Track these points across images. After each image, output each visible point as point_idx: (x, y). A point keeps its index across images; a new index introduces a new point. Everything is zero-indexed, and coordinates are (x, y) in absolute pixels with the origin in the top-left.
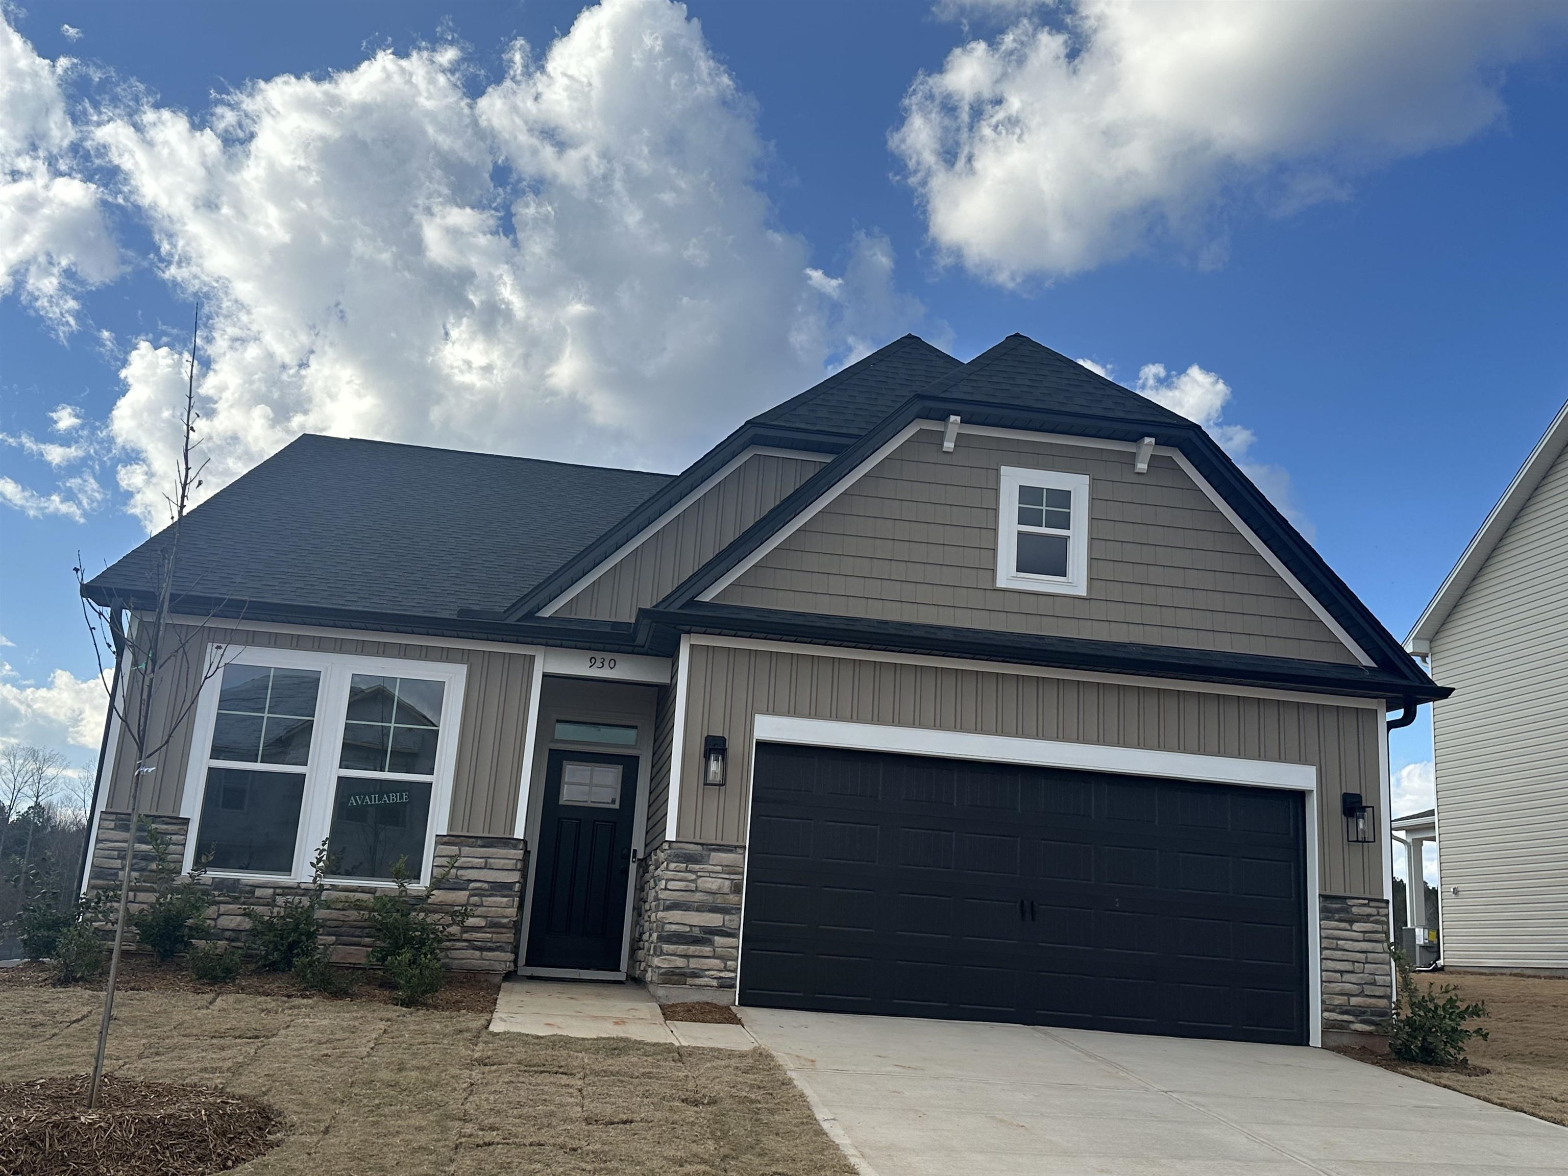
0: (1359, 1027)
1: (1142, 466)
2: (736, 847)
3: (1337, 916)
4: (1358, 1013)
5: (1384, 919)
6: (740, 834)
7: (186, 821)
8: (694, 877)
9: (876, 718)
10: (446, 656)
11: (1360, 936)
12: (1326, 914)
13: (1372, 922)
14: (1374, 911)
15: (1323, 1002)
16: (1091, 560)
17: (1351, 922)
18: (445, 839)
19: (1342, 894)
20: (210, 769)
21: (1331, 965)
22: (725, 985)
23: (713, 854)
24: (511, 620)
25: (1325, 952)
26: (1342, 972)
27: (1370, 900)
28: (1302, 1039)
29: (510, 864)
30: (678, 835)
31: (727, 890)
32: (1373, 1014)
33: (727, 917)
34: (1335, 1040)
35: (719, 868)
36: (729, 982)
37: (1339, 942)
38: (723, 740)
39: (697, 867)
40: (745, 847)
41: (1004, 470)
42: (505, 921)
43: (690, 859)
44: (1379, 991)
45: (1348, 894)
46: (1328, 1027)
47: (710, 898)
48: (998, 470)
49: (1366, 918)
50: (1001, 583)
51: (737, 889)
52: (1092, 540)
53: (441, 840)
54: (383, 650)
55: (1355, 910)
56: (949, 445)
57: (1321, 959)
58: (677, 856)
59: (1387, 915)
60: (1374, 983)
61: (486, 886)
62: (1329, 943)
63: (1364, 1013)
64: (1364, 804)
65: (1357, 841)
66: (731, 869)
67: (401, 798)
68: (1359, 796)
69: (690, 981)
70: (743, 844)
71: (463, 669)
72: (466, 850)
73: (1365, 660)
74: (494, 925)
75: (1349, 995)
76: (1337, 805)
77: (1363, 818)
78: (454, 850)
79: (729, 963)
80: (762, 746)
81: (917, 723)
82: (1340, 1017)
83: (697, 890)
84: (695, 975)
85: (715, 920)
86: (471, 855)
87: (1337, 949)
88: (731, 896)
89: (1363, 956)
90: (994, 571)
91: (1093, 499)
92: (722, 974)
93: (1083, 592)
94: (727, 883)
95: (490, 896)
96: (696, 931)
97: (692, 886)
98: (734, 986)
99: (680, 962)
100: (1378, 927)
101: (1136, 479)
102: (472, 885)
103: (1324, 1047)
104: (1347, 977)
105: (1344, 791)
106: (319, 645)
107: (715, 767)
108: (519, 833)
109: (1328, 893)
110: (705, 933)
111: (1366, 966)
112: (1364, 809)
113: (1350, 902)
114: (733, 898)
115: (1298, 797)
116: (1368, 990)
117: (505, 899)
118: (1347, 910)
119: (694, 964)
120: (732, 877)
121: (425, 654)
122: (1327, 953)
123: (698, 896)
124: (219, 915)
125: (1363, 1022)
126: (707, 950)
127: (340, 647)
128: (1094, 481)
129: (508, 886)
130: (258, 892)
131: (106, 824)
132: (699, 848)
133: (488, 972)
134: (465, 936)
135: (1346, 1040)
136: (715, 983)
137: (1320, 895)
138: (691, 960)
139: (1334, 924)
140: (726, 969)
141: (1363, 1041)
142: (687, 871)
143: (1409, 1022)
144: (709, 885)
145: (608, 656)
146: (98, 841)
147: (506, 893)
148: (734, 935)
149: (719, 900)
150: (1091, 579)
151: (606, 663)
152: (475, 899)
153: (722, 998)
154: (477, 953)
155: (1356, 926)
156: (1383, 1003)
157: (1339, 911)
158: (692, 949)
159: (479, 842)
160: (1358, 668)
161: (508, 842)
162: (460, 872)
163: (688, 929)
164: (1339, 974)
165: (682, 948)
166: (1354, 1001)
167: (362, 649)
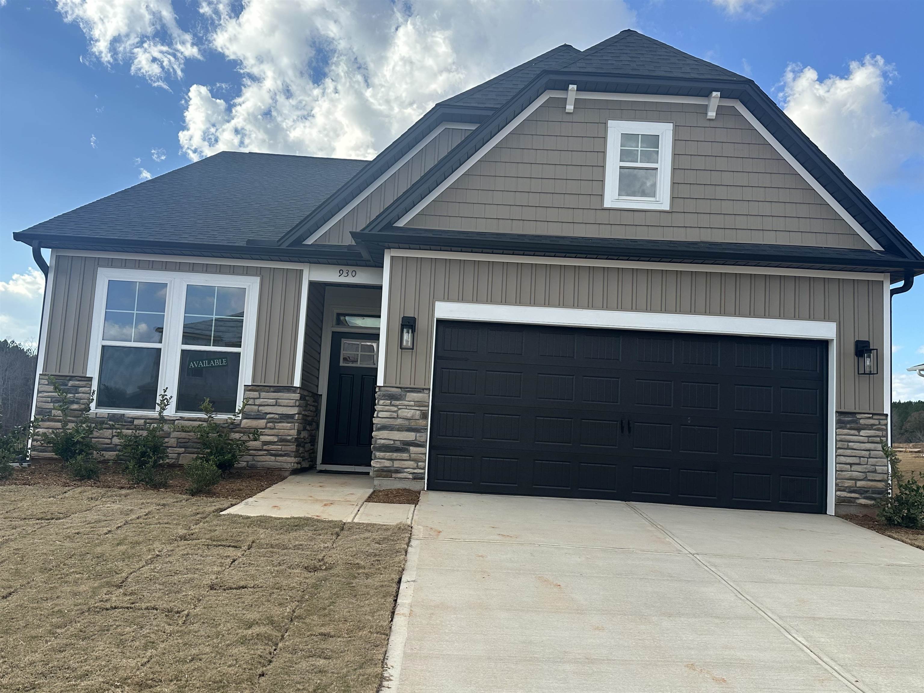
0: (863, 501)
1: (712, 114)
2: (423, 389)
3: (848, 426)
4: (862, 492)
5: (884, 427)
6: (426, 381)
7: (90, 379)
8: (396, 409)
9: (518, 301)
10: (246, 272)
11: (866, 439)
12: (840, 424)
13: (875, 430)
14: (876, 422)
15: (836, 485)
16: (674, 184)
17: (859, 430)
18: (250, 388)
19: (853, 410)
20: (103, 347)
21: (843, 459)
22: (418, 477)
23: (408, 394)
24: (284, 247)
25: (839, 451)
26: (851, 464)
27: (873, 414)
28: (821, 509)
29: (292, 402)
30: (385, 382)
31: (417, 417)
32: (873, 493)
33: (418, 435)
34: (845, 510)
35: (412, 403)
36: (420, 476)
37: (850, 444)
38: (414, 319)
39: (398, 403)
40: (429, 389)
41: (610, 123)
42: (289, 438)
43: (392, 397)
44: (879, 477)
45: (857, 410)
46: (840, 501)
47: (406, 423)
48: (606, 124)
49: (870, 427)
50: (608, 203)
51: (424, 416)
52: (674, 169)
53: (247, 388)
54: (206, 269)
55: (862, 421)
56: (570, 108)
57: (836, 456)
58: (384, 395)
59: (886, 425)
60: (875, 472)
61: (277, 416)
62: (842, 445)
63: (867, 492)
64: (871, 347)
65: (864, 374)
66: (420, 404)
67: (222, 362)
68: (868, 342)
69: (394, 475)
70: (426, 387)
71: (257, 280)
72: (263, 394)
73: (875, 246)
74: (282, 441)
75: (856, 480)
76: (851, 349)
77: (869, 357)
78: (255, 394)
79: (420, 464)
80: (440, 322)
81: (547, 303)
82: (849, 495)
83: (398, 417)
84: (397, 471)
85: (410, 436)
86: (268, 398)
87: (848, 448)
88: (421, 421)
89: (866, 453)
90: (602, 196)
91: (675, 140)
92: (415, 471)
93: (666, 207)
94: (418, 412)
95: (280, 422)
96: (398, 444)
97: (395, 415)
98: (423, 478)
99: (387, 464)
100: (880, 433)
101: (707, 124)
102: (268, 416)
103: (837, 515)
104: (854, 468)
105: (857, 339)
106: (166, 267)
107: (407, 337)
108: (297, 383)
109: (843, 410)
110: (404, 444)
111: (869, 460)
112: (870, 351)
113: (858, 416)
114: (422, 422)
115: (824, 344)
116: (870, 476)
117: (290, 425)
118: (856, 421)
119: (397, 464)
120: (421, 408)
121: (233, 271)
122: (840, 451)
123: (399, 421)
124: (113, 436)
125: (865, 498)
126: (405, 456)
127: (179, 268)
128: (676, 127)
129: (291, 416)
130: (136, 422)
131: (43, 381)
132: (399, 390)
133: (280, 469)
134: (265, 447)
135: (853, 510)
136: (411, 476)
137: (836, 412)
138: (395, 462)
139: (846, 431)
140: (418, 467)
141: (865, 511)
142: (391, 405)
143: (898, 499)
144: (405, 414)
145: (351, 269)
146: (39, 392)
147: (290, 420)
148: (424, 446)
149: (413, 423)
150: (673, 198)
151: (350, 273)
152: (269, 425)
153: (415, 486)
154: (273, 458)
155: (862, 433)
156: (881, 485)
157: (849, 422)
158: (395, 455)
159: (272, 389)
160: (870, 252)
161: (290, 389)
162: (260, 408)
163: (392, 442)
164: (849, 466)
165: (388, 455)
166: (859, 484)
167: (193, 268)
